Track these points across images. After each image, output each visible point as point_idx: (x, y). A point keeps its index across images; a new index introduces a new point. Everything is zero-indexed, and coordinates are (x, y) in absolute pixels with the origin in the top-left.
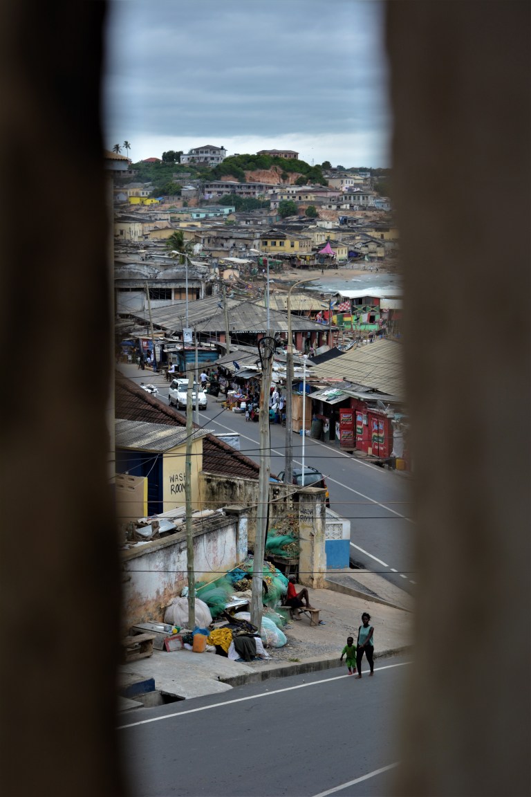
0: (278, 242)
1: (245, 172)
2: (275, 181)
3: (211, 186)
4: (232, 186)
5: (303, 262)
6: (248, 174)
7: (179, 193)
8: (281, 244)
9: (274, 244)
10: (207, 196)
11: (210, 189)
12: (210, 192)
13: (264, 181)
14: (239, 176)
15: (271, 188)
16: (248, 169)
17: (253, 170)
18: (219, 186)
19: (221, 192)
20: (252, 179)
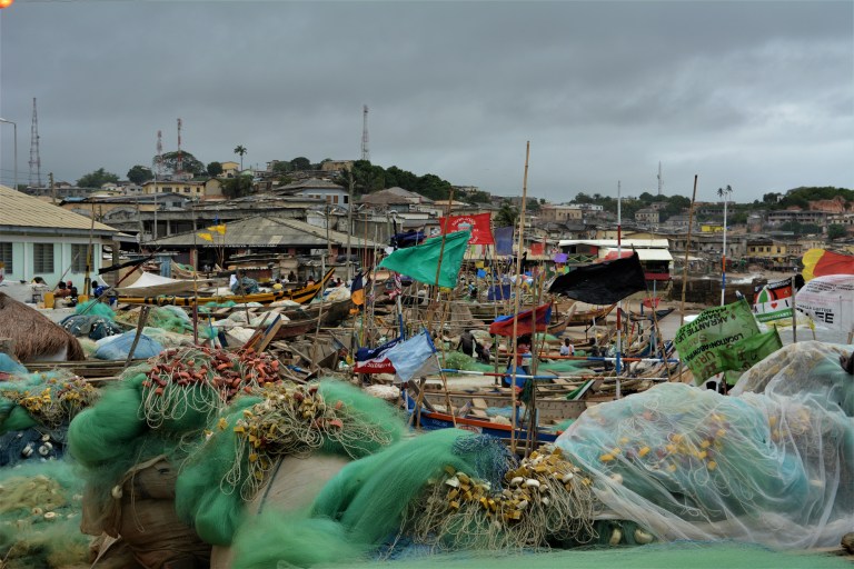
0: (765, 248)
1: (810, 202)
2: (838, 209)
3: (774, 215)
4: (794, 214)
5: (776, 264)
6: (812, 203)
7: (744, 222)
8: (768, 250)
9: (762, 250)
10: (771, 223)
11: (773, 217)
12: (773, 220)
13: (826, 209)
14: (804, 206)
15: (832, 215)
16: (812, 200)
17: (817, 200)
18: (781, 214)
19: (783, 220)
20: (814, 208)
